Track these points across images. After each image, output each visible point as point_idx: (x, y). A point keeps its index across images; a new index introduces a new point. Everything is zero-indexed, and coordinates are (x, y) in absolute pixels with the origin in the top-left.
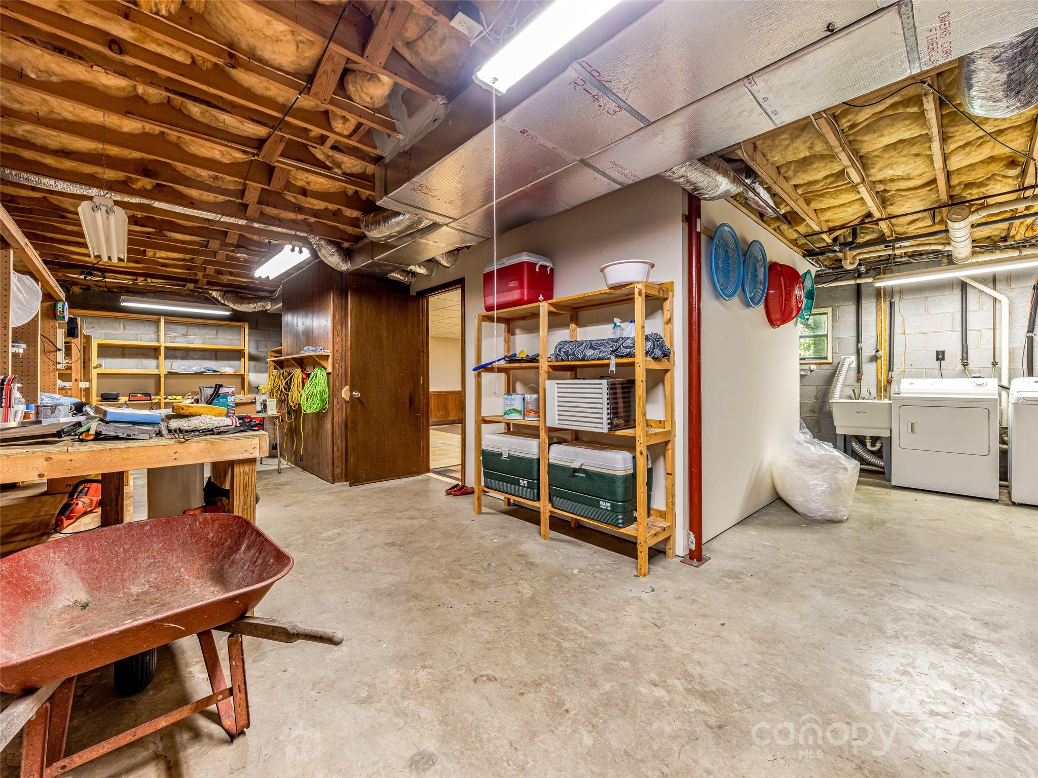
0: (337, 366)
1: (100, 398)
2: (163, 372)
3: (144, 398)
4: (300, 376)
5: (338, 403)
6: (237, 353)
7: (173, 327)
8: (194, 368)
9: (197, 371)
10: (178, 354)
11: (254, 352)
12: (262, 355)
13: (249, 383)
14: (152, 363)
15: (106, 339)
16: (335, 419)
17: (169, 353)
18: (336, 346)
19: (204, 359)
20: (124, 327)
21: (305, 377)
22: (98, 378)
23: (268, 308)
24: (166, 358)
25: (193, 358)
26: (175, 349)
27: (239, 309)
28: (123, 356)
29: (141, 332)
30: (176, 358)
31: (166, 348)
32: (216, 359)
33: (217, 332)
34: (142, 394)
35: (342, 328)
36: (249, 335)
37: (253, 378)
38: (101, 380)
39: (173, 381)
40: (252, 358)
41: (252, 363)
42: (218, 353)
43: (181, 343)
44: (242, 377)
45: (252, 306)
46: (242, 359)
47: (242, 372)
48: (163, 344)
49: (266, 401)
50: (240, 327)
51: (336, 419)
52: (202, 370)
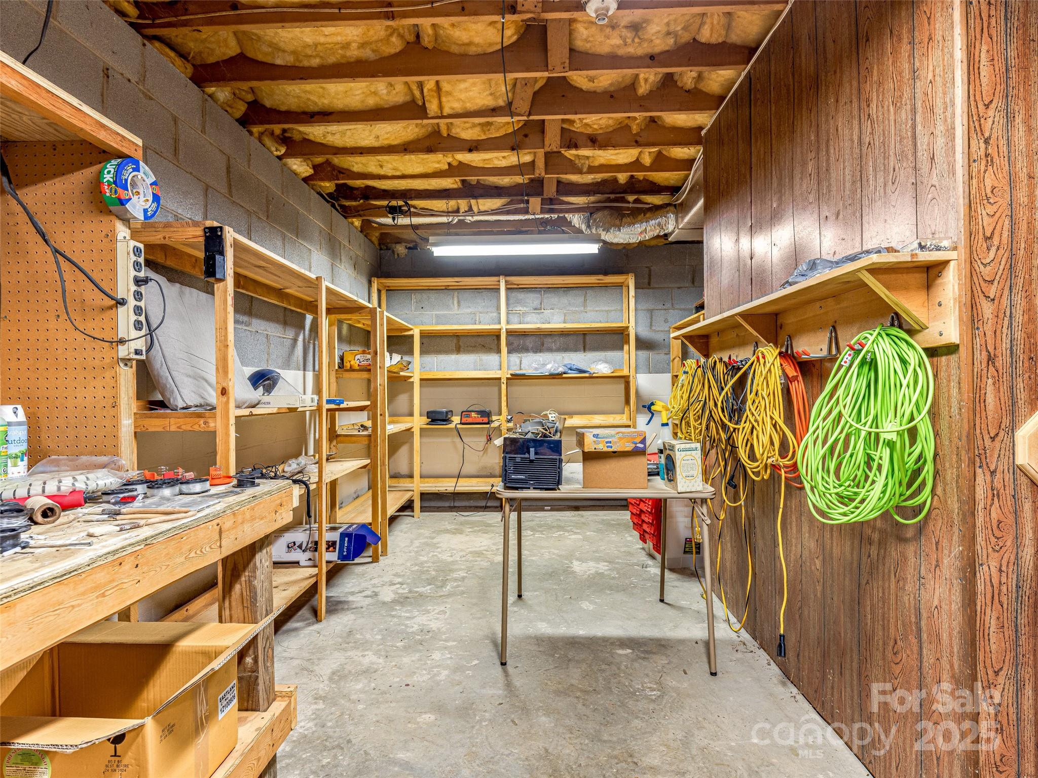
0: (987, 310)
1: (425, 420)
2: (504, 374)
3: (480, 420)
4: (777, 371)
5: (995, 494)
6: (616, 337)
7: (521, 295)
8: (549, 366)
9: (553, 371)
10: (529, 342)
11: (645, 333)
12: (658, 337)
13: (637, 392)
14: (491, 359)
15: (437, 324)
16: (982, 575)
17: (516, 342)
18: (984, 213)
19: (565, 349)
20: (459, 305)
21: (791, 372)
22: (421, 386)
23: (670, 228)
24: (509, 352)
25: (550, 350)
26: (524, 334)
27: (615, 241)
28: (458, 350)
29: (480, 309)
30: (525, 349)
31: (510, 333)
32: (585, 350)
33: (585, 300)
34: (478, 412)
35: (1010, 118)
36: (636, 297)
37: (644, 382)
38: (425, 390)
39: (520, 390)
40: (643, 344)
41: (643, 354)
42: (588, 337)
43: (532, 323)
44: (626, 380)
45: (639, 228)
46: (626, 347)
47: (625, 372)
48: (504, 326)
49: (672, 448)
50: (620, 286)
51: (987, 572)
52: (561, 370)
